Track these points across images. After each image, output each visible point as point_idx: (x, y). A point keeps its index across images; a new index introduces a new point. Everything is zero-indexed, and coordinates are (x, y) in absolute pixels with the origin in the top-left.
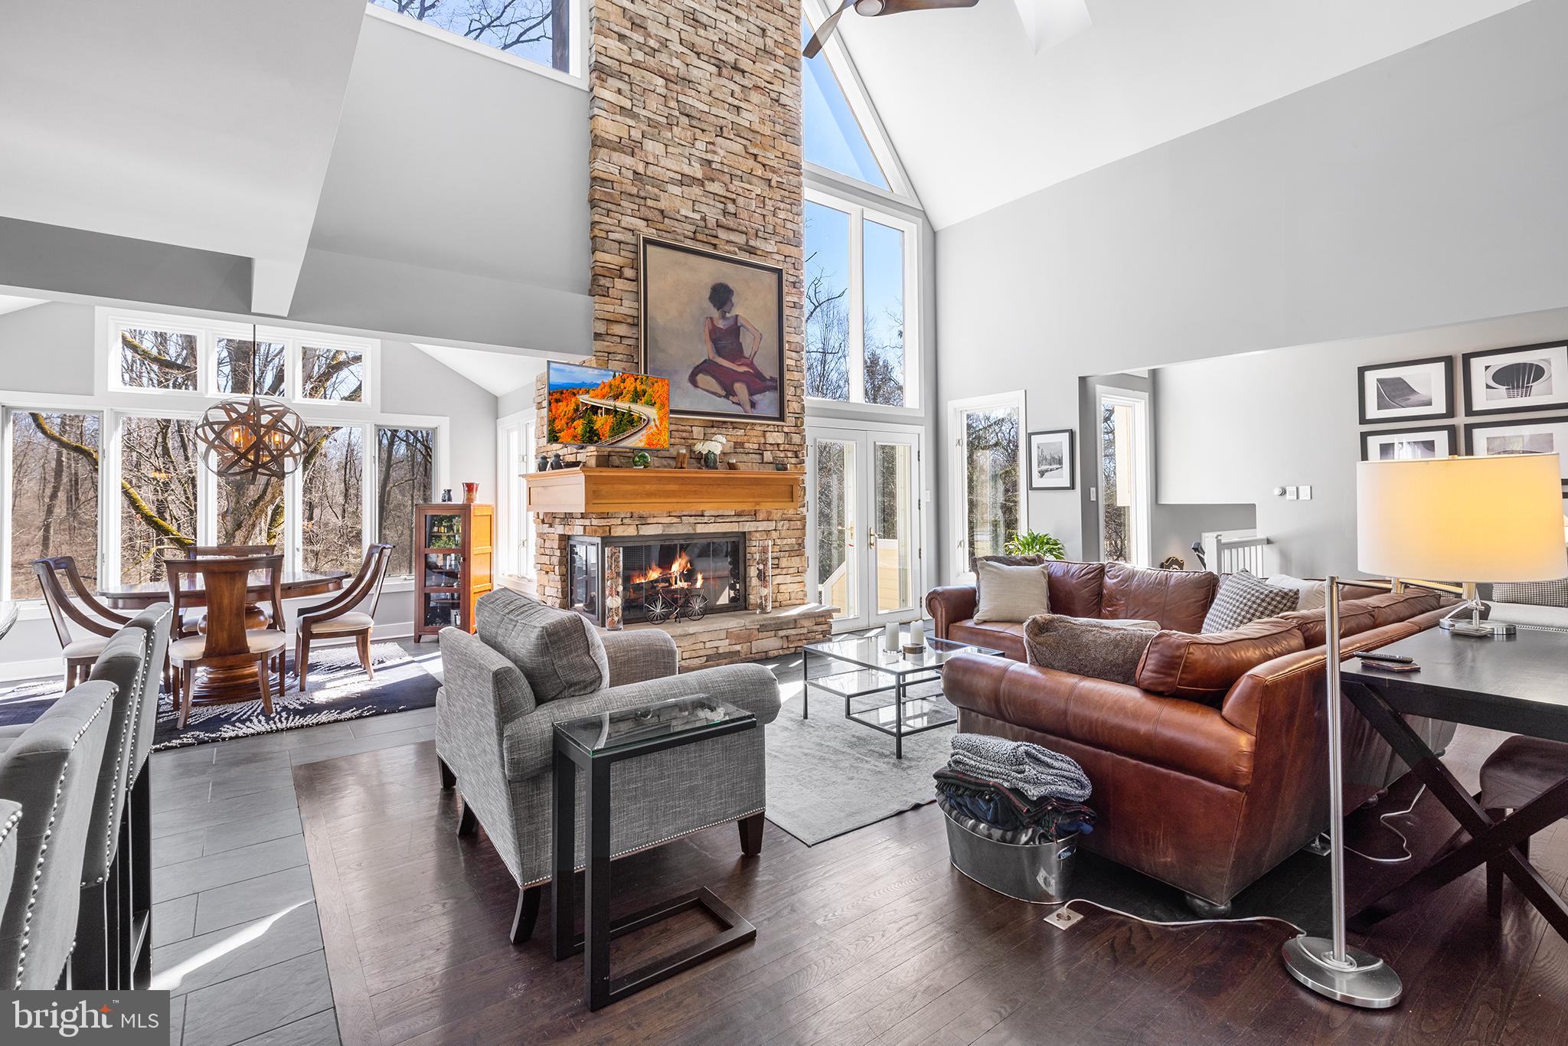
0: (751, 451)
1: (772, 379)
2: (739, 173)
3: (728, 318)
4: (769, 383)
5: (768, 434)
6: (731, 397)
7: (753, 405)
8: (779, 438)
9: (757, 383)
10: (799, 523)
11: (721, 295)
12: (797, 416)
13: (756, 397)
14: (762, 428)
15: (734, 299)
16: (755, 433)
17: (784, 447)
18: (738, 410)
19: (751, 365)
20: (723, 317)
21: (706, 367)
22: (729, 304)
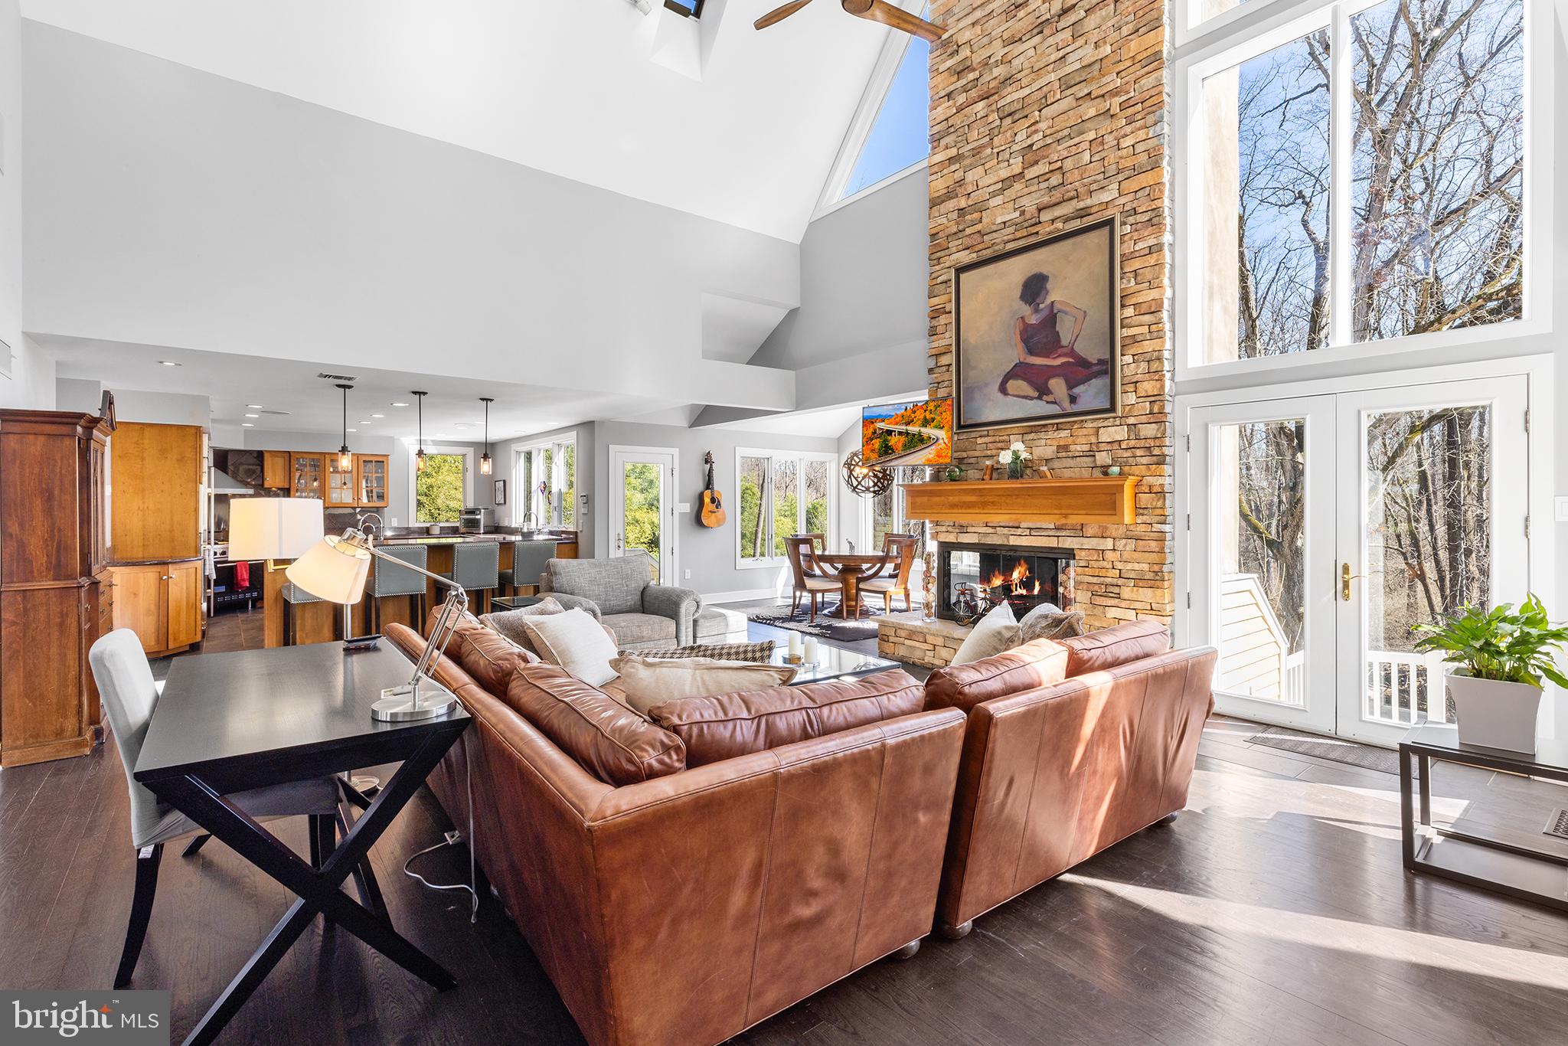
0: (1077, 454)
1: (1101, 362)
2: (1066, 132)
3: (1042, 310)
4: (1095, 368)
5: (1102, 431)
6: (1045, 397)
7: (1073, 400)
8: (1121, 433)
9: (1080, 371)
10: (1153, 544)
11: (1034, 288)
12: (1153, 399)
13: (1076, 391)
14: (1095, 424)
15: (1049, 285)
16: (1085, 431)
17: (1128, 444)
18: (1054, 409)
19: (1072, 353)
20: (1037, 311)
21: (1019, 371)
22: (1044, 292)
